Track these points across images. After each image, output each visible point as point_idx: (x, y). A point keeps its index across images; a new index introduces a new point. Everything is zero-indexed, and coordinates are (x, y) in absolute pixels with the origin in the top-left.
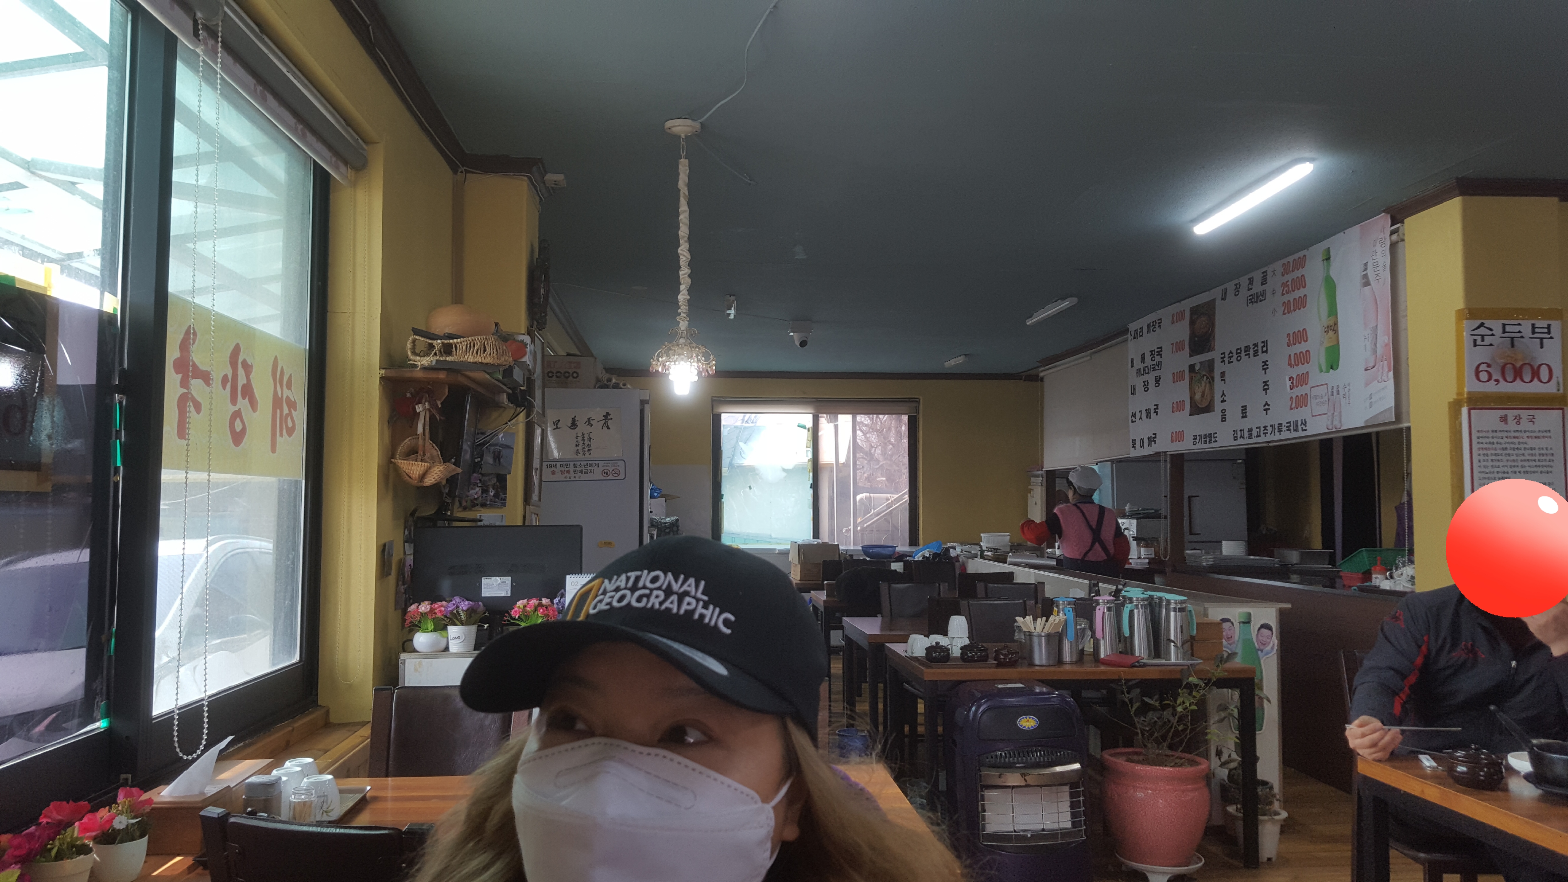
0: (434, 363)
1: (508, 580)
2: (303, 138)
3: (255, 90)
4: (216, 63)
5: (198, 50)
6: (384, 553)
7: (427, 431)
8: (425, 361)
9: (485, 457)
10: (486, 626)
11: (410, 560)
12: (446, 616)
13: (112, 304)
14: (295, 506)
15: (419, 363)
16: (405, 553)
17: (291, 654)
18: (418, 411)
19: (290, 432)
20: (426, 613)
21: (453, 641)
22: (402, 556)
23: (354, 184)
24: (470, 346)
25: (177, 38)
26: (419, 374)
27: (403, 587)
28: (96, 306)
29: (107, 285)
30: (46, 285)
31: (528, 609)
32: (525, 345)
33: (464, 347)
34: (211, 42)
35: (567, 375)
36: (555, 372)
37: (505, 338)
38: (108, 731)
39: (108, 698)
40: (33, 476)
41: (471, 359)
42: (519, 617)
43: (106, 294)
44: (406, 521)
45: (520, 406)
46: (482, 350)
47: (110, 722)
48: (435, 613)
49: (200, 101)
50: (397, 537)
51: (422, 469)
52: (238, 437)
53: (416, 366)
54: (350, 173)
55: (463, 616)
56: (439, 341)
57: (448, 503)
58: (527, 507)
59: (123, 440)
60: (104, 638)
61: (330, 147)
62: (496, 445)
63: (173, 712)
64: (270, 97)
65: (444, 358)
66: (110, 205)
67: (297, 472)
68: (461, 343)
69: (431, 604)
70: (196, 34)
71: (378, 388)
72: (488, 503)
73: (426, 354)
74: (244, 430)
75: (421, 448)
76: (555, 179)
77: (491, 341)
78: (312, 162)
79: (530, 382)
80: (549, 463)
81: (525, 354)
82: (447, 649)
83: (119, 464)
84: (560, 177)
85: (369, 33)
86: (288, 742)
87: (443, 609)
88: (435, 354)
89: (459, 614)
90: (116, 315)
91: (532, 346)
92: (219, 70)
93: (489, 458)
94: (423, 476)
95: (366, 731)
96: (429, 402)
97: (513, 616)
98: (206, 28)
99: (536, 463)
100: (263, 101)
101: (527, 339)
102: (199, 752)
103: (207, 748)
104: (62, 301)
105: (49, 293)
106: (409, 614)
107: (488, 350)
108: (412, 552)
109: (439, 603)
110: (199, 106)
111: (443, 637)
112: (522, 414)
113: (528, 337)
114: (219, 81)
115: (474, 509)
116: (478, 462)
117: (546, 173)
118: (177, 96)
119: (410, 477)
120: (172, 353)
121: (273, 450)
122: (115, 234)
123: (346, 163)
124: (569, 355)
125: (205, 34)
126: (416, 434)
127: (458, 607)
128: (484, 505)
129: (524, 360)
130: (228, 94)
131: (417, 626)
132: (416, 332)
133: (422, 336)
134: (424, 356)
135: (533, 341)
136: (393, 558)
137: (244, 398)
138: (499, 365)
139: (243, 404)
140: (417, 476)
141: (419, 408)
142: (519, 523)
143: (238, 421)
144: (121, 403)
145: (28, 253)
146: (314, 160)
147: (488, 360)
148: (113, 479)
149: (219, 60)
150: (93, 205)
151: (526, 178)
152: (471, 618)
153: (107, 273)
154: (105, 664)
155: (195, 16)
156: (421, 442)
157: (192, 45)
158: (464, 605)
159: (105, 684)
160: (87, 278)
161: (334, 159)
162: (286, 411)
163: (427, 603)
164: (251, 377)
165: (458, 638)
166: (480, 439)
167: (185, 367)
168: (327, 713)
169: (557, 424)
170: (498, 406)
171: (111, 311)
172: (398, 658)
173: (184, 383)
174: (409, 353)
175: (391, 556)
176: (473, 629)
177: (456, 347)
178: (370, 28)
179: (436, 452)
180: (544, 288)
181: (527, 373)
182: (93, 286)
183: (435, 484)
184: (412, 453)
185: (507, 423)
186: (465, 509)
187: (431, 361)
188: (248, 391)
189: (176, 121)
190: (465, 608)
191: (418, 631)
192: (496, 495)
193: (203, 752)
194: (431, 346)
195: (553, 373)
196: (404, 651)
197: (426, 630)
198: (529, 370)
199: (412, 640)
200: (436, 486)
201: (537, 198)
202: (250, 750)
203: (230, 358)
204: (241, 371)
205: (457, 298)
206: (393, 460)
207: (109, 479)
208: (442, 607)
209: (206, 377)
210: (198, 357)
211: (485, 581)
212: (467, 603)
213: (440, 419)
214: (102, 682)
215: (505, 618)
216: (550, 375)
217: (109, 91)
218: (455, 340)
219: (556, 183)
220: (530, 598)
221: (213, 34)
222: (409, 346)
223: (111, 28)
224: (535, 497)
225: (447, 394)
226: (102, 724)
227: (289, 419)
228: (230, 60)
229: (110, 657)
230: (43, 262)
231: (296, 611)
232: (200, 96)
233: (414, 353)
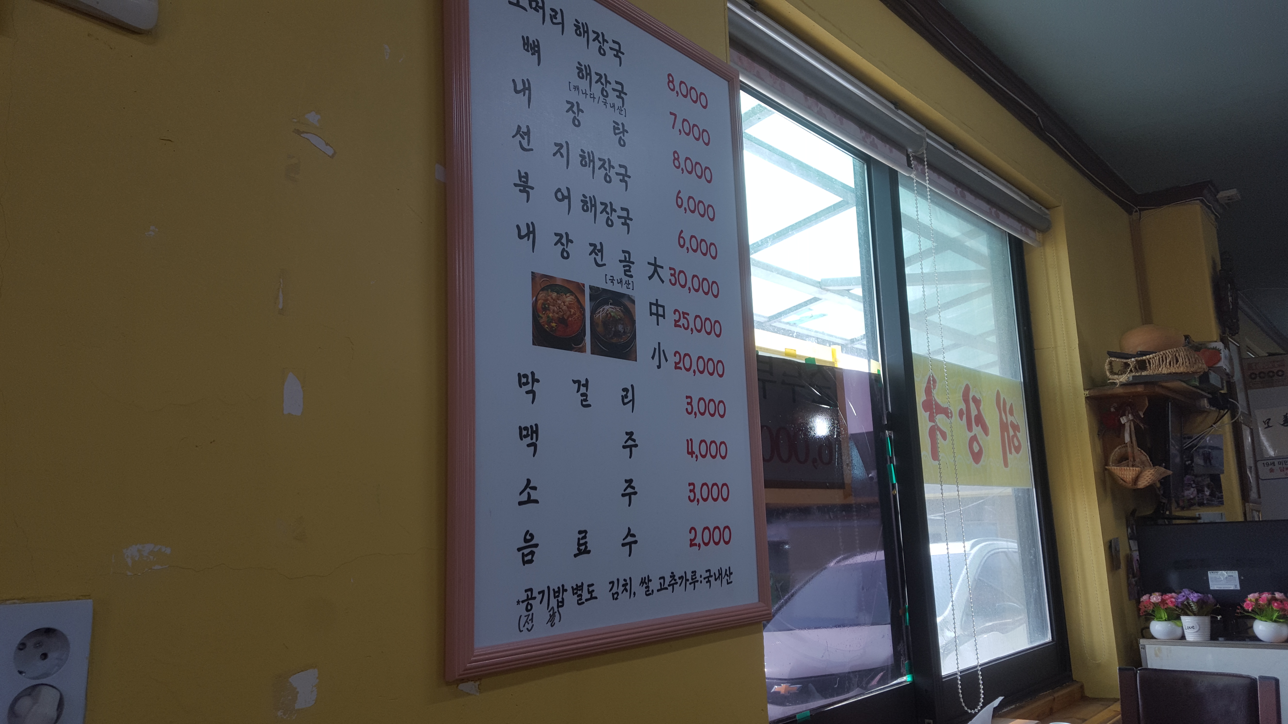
0: (1131, 379)
1: (1235, 574)
2: (997, 218)
3: (956, 192)
4: (925, 181)
5: (912, 176)
6: (1111, 549)
7: (1134, 439)
8: (1123, 378)
9: (1195, 460)
10: (1219, 617)
11: (1136, 555)
12: (1177, 607)
13: (876, 367)
14: (1030, 510)
15: (1118, 381)
16: (1131, 549)
17: (1044, 635)
18: (1123, 422)
19: (1018, 449)
20: (1158, 603)
21: (1188, 631)
22: (1128, 552)
23: (1042, 244)
24: (1163, 359)
25: (897, 171)
26: (1119, 390)
27: (1133, 580)
28: (866, 370)
29: (871, 355)
30: (834, 361)
31: (1261, 602)
32: (1219, 351)
33: (1157, 361)
34: (920, 167)
35: (1271, 374)
36: (1257, 373)
37: (1197, 348)
38: (912, 684)
39: (909, 659)
40: (840, 492)
41: (1165, 371)
42: (1252, 610)
43: (872, 360)
44: (1127, 521)
45: (1223, 409)
46: (1175, 361)
47: (913, 677)
48: (1167, 604)
49: (917, 211)
50: (1122, 534)
51: (1134, 473)
52: (977, 457)
53: (1115, 384)
54: (1039, 236)
55: (1194, 607)
56: (1133, 359)
57: (1164, 503)
58: (1247, 504)
59: (895, 464)
60: (901, 612)
61: (1019, 220)
62: (1204, 447)
63: (956, 674)
64: (967, 194)
65: (1139, 374)
66: (867, 299)
67: (1028, 482)
68: (1153, 358)
69: (1162, 595)
70: (909, 165)
71: (1084, 406)
72: (1205, 502)
73: (1123, 372)
74: (981, 451)
75: (1130, 455)
76: (1228, 195)
77: (1182, 354)
78: (1007, 235)
79: (1231, 386)
80: (1265, 462)
81: (1219, 360)
82: (1183, 637)
83: (894, 482)
84: (1233, 192)
85: (1039, 123)
86: (1051, 709)
87: (1173, 600)
88: (1131, 371)
89: (1190, 605)
90: (879, 375)
91: (1227, 351)
92: (928, 186)
93: (1199, 460)
94: (1136, 479)
95: (1117, 707)
96: (1133, 415)
97: (1246, 609)
98: (916, 158)
99: (1249, 461)
100: (962, 198)
101: (1220, 345)
102: (979, 708)
103: (985, 705)
104: (844, 369)
105: (836, 366)
106: (1142, 604)
107: (1180, 360)
108: (1137, 548)
109: (1170, 595)
110: (917, 215)
111: (1178, 626)
112: (1226, 416)
113: (1221, 343)
114: (928, 193)
115: (1192, 508)
116: (1189, 464)
117: (1218, 192)
118: (901, 211)
119: (1125, 481)
120: (920, 397)
121: (1006, 464)
122: (873, 318)
123: (1034, 229)
124: (1270, 355)
125: (916, 163)
126: (1125, 443)
127: (1187, 598)
128: (1201, 504)
129: (1219, 365)
130: (936, 200)
131: (1151, 615)
132: (1111, 354)
133: (1117, 357)
134: (1122, 374)
135: (1226, 346)
136: (1121, 553)
137: (977, 426)
138: (1194, 373)
139: (977, 430)
140: (1130, 480)
141: (1123, 420)
142: (1241, 518)
143: (975, 444)
144: (890, 437)
145: (821, 342)
146: (1008, 233)
147: (1182, 369)
148: (892, 493)
149: (927, 178)
150: (856, 301)
151: (1198, 201)
152: (1201, 610)
153: (871, 346)
154: (904, 631)
155: (907, 152)
156: (1129, 450)
157: (907, 173)
158: (1194, 597)
159: (906, 647)
160: (857, 353)
161: (1024, 228)
162: (1011, 433)
163: (1157, 594)
164: (981, 408)
165: (1193, 627)
166: (1188, 443)
167: (930, 405)
168: (1082, 687)
169: (1268, 423)
170: (1202, 411)
171: (877, 373)
172: (1138, 643)
173: (932, 419)
174: (1108, 374)
175: (1118, 552)
176: (1207, 620)
177: (1149, 362)
178: (1039, 118)
179: (1145, 457)
180: (1231, 296)
181: (1225, 377)
182: (863, 357)
183: (1149, 486)
184: (1123, 460)
185: (1212, 426)
186: (1183, 508)
187: (1128, 378)
188: (980, 420)
189: (903, 229)
190: (1194, 600)
191: (1153, 619)
192: (1212, 495)
193: (982, 708)
194: (1127, 365)
195: (1256, 374)
196: (1143, 637)
197: (1160, 619)
198: (1227, 374)
199: (1148, 628)
200: (1150, 488)
201: (1213, 217)
202: (1022, 711)
203: (963, 396)
204: (972, 405)
205: (1147, 319)
206: (1107, 467)
207: (889, 493)
208: (1171, 598)
209: (946, 412)
210: (939, 398)
211: (1211, 575)
212: (1196, 595)
213: (1144, 427)
214: (904, 646)
215: (1238, 611)
216: (1253, 376)
217: (858, 221)
218: (1148, 356)
219: (1229, 198)
220: (1261, 592)
221: (920, 160)
222: (1107, 367)
223: (854, 178)
224: (1253, 495)
225: (1147, 404)
226: (907, 679)
227: (1015, 439)
228: (935, 176)
229: (907, 627)
230: (830, 346)
231: (1044, 598)
232: (917, 207)
233: (1112, 373)
